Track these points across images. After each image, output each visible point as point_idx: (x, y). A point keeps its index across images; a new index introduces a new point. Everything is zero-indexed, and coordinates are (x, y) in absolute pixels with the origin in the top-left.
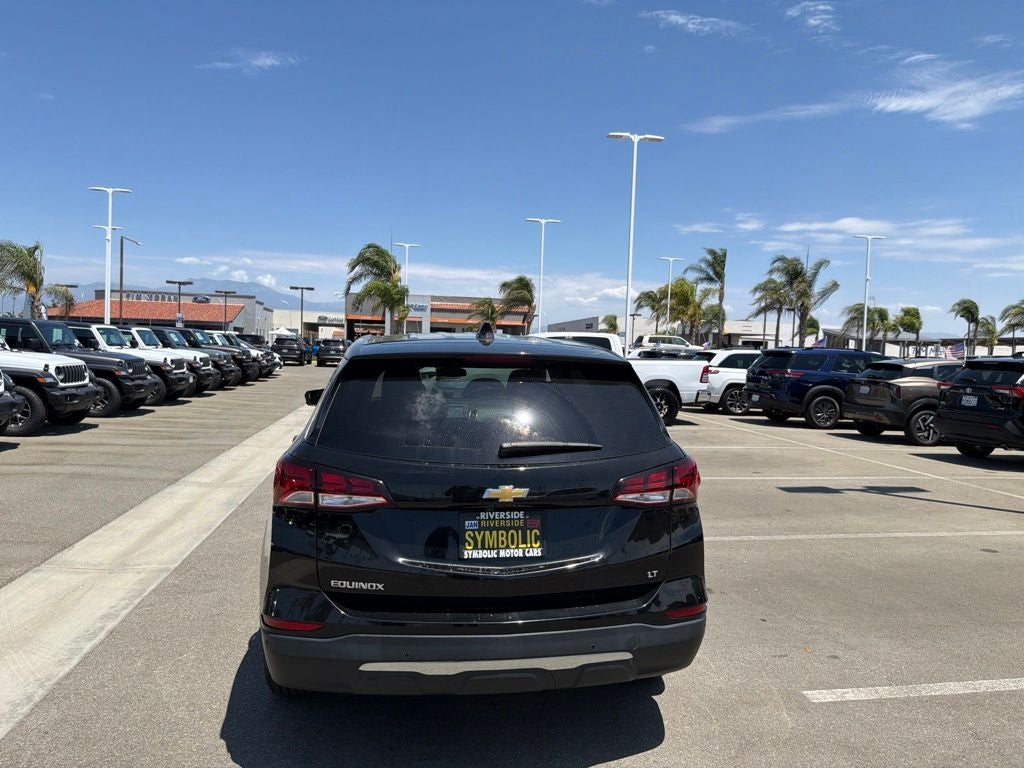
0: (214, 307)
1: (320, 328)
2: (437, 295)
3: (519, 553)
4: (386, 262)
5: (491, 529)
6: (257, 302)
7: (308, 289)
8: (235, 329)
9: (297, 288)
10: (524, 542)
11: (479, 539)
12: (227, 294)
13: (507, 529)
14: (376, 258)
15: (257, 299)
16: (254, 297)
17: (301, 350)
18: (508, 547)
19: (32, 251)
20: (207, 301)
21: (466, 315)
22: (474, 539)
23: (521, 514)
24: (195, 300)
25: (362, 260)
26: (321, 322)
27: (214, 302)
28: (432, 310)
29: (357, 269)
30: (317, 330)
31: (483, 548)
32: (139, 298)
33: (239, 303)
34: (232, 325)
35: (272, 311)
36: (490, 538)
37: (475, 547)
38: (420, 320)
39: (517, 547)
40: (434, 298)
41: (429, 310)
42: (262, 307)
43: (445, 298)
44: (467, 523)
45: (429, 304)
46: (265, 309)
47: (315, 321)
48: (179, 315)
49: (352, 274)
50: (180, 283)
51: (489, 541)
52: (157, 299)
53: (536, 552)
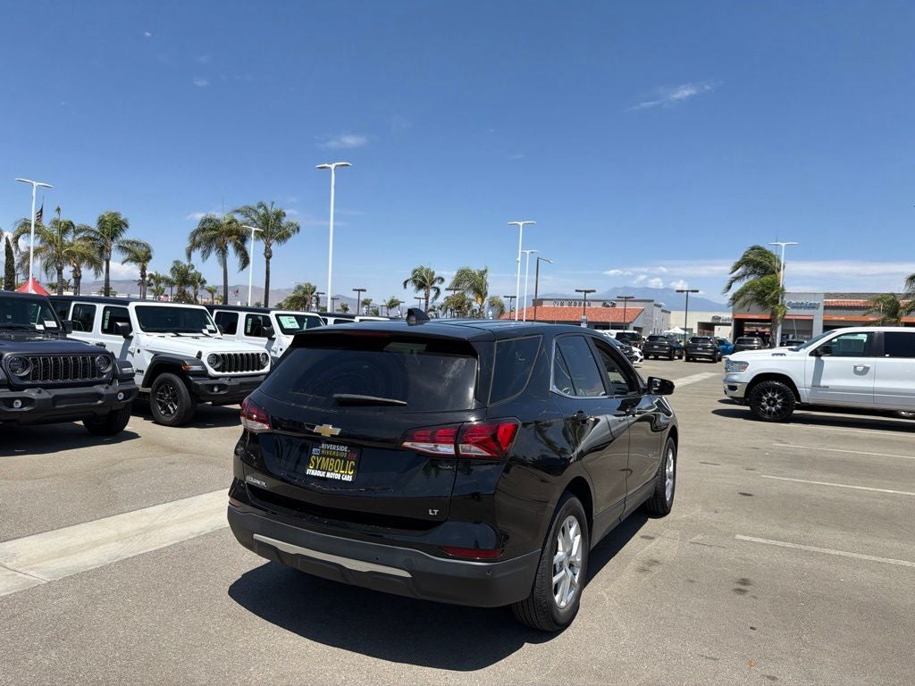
0: (619, 311)
1: (716, 328)
2: (832, 292)
3: (337, 476)
4: (770, 262)
5: (326, 456)
6: (655, 305)
7: (693, 291)
8: (635, 329)
9: (682, 291)
10: (344, 469)
11: (318, 462)
12: (627, 299)
13: (336, 458)
14: (759, 259)
15: (655, 302)
16: (653, 301)
17: (671, 346)
18: (333, 471)
19: (483, 273)
20: (614, 305)
21: (862, 312)
22: (315, 461)
23: (345, 449)
24: (604, 305)
25: (745, 262)
26: (716, 321)
27: (620, 306)
28: (826, 308)
29: (740, 270)
30: (713, 330)
31: (319, 469)
32: (562, 305)
33: (640, 306)
34: (632, 326)
35: (670, 313)
36: (325, 462)
37: (314, 468)
38: (811, 318)
39: (338, 473)
40: (828, 295)
41: (822, 308)
42: (660, 309)
43: (842, 294)
44: (314, 450)
45: (822, 302)
46: (663, 311)
47: (709, 321)
48: (584, 317)
49: (735, 274)
50: (586, 292)
51: (324, 465)
52: (575, 305)
53: (349, 478)
